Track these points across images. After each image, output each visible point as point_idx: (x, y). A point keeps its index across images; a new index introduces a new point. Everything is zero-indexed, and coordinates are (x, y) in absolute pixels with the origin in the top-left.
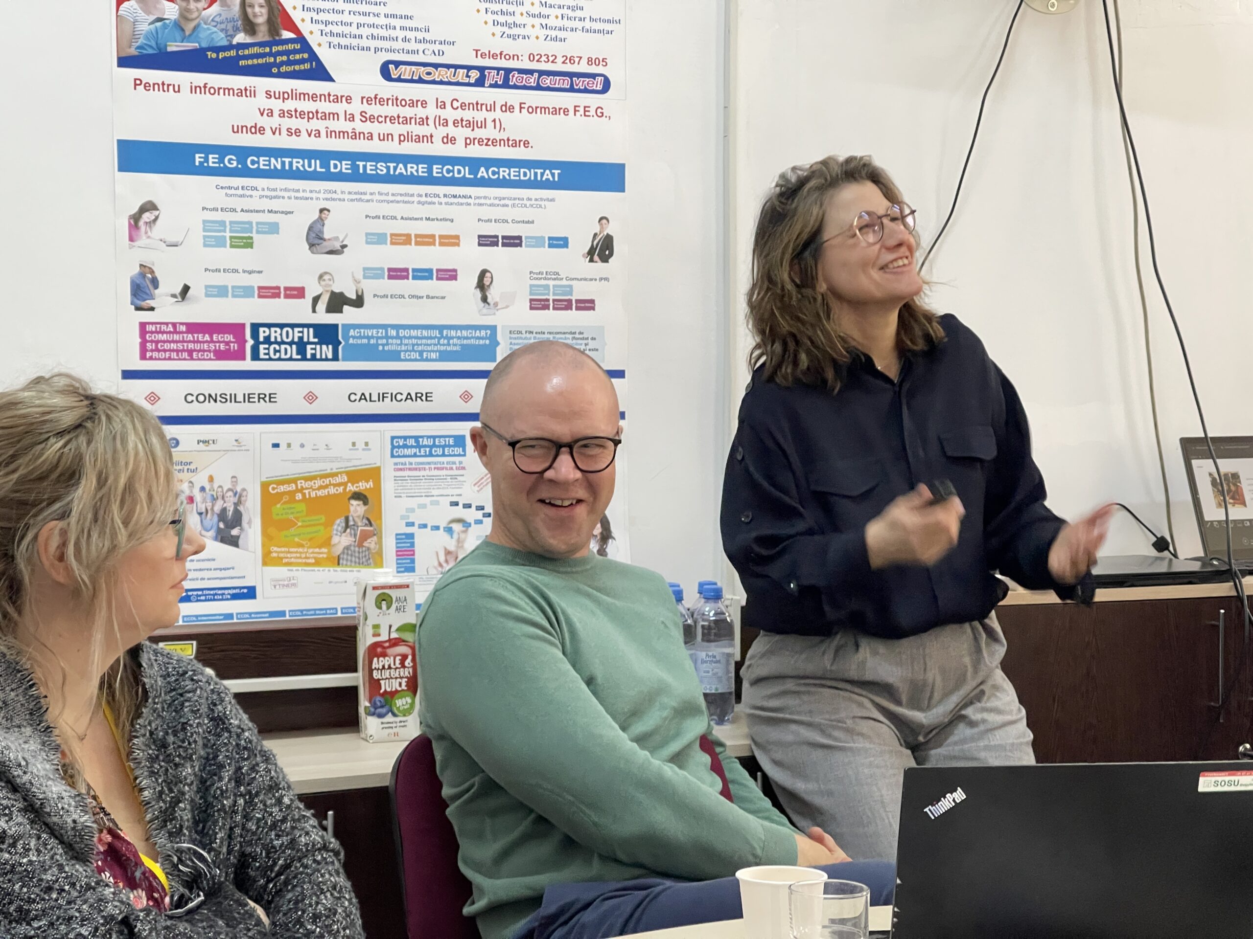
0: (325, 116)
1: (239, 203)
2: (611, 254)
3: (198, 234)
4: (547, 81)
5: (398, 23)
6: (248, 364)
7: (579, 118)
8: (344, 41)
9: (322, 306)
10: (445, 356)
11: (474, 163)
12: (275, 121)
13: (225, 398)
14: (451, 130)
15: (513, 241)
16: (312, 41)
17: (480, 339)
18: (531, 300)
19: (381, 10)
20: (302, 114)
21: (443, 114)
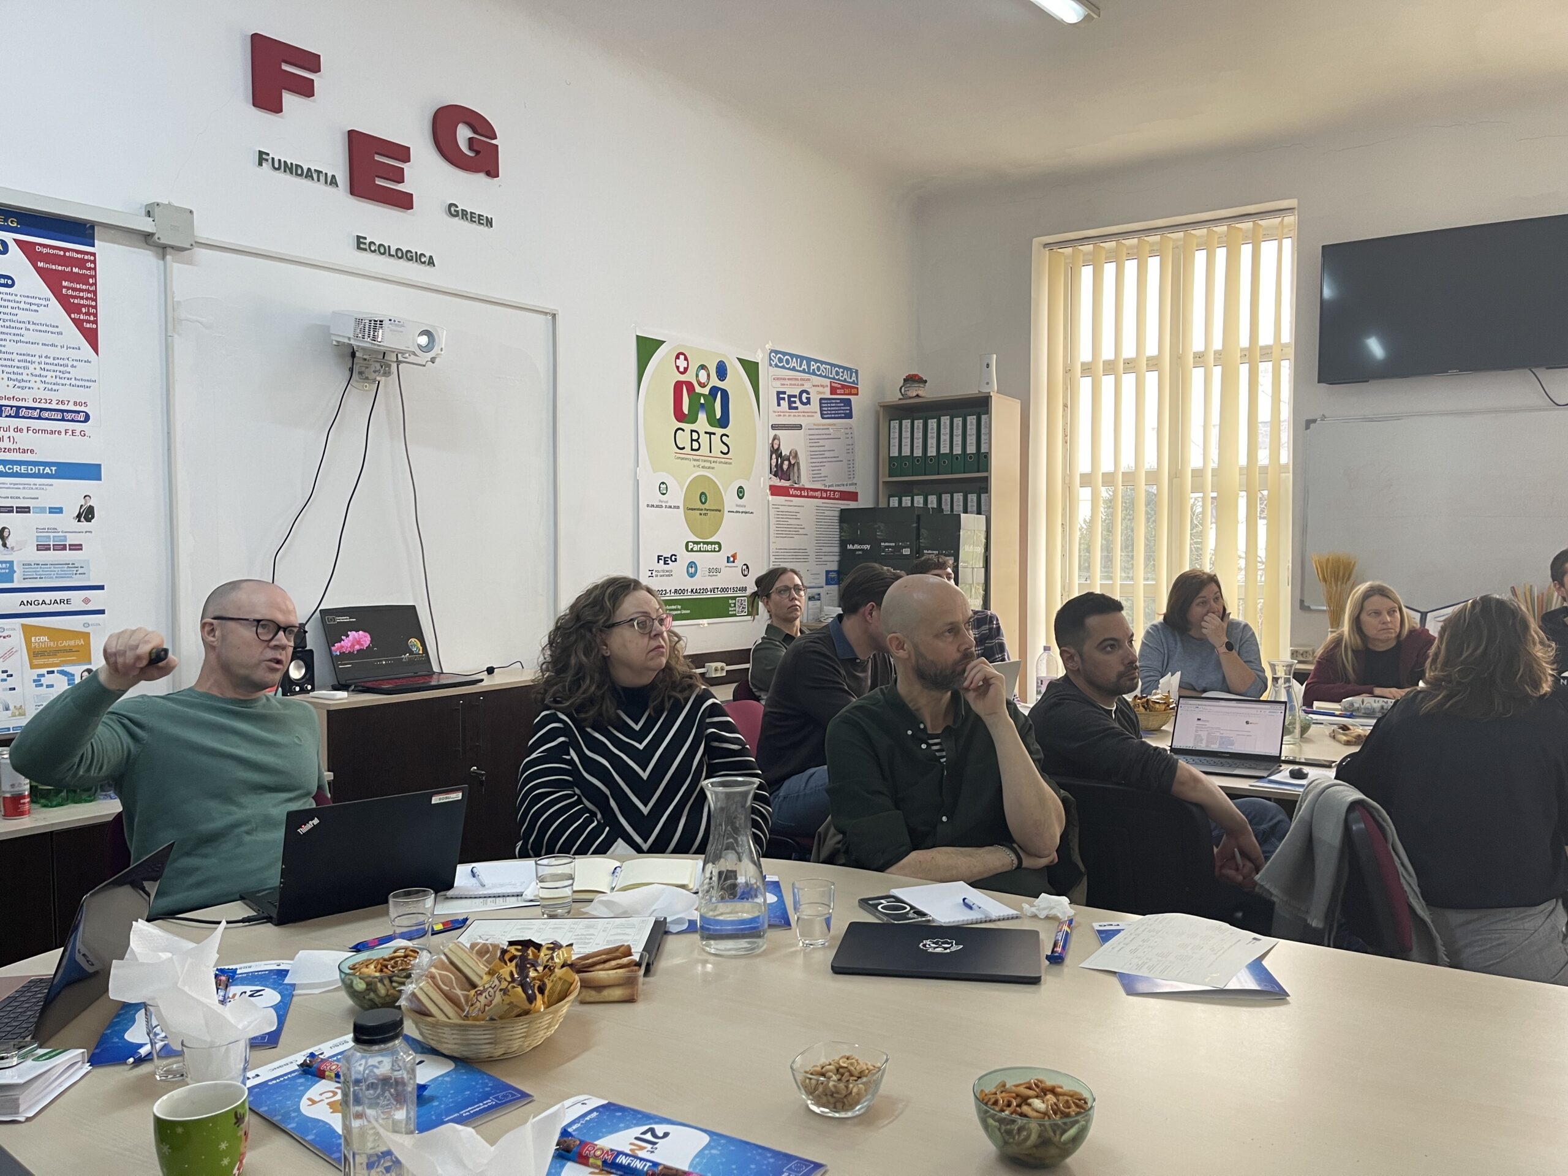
2: (93, 517)
4: (46, 414)
7: (69, 436)
15: (24, 510)
17: (2, 569)
18: (37, 545)
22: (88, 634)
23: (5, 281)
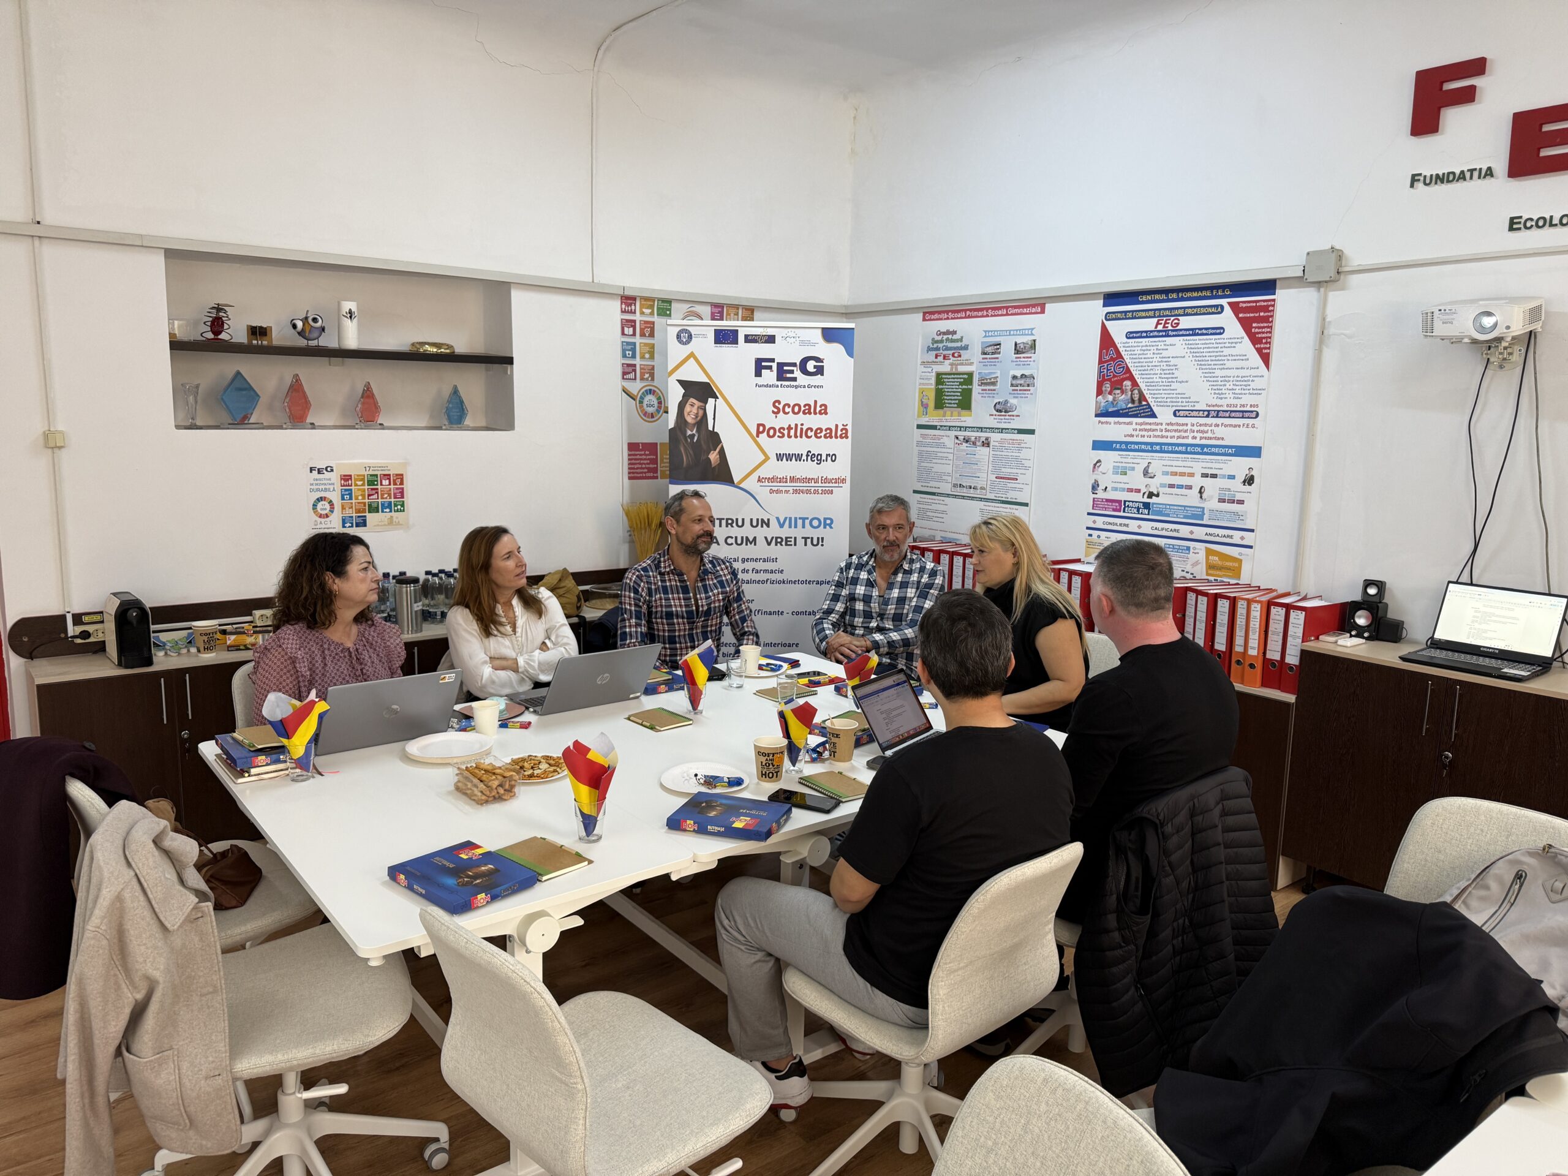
0: (1154, 430)
1: (1124, 460)
2: (1253, 483)
4: (1233, 414)
5: (1179, 396)
6: (1122, 514)
7: (1245, 429)
8: (1161, 404)
9: (1146, 496)
10: (1185, 517)
11: (1202, 446)
12: (1139, 433)
13: (1114, 524)
14: (1195, 434)
15: (1214, 476)
17: (1198, 512)
18: (1219, 499)
19: (1175, 392)
20: (1146, 430)
21: (1193, 428)
22: (1241, 560)
23: (1219, 331)
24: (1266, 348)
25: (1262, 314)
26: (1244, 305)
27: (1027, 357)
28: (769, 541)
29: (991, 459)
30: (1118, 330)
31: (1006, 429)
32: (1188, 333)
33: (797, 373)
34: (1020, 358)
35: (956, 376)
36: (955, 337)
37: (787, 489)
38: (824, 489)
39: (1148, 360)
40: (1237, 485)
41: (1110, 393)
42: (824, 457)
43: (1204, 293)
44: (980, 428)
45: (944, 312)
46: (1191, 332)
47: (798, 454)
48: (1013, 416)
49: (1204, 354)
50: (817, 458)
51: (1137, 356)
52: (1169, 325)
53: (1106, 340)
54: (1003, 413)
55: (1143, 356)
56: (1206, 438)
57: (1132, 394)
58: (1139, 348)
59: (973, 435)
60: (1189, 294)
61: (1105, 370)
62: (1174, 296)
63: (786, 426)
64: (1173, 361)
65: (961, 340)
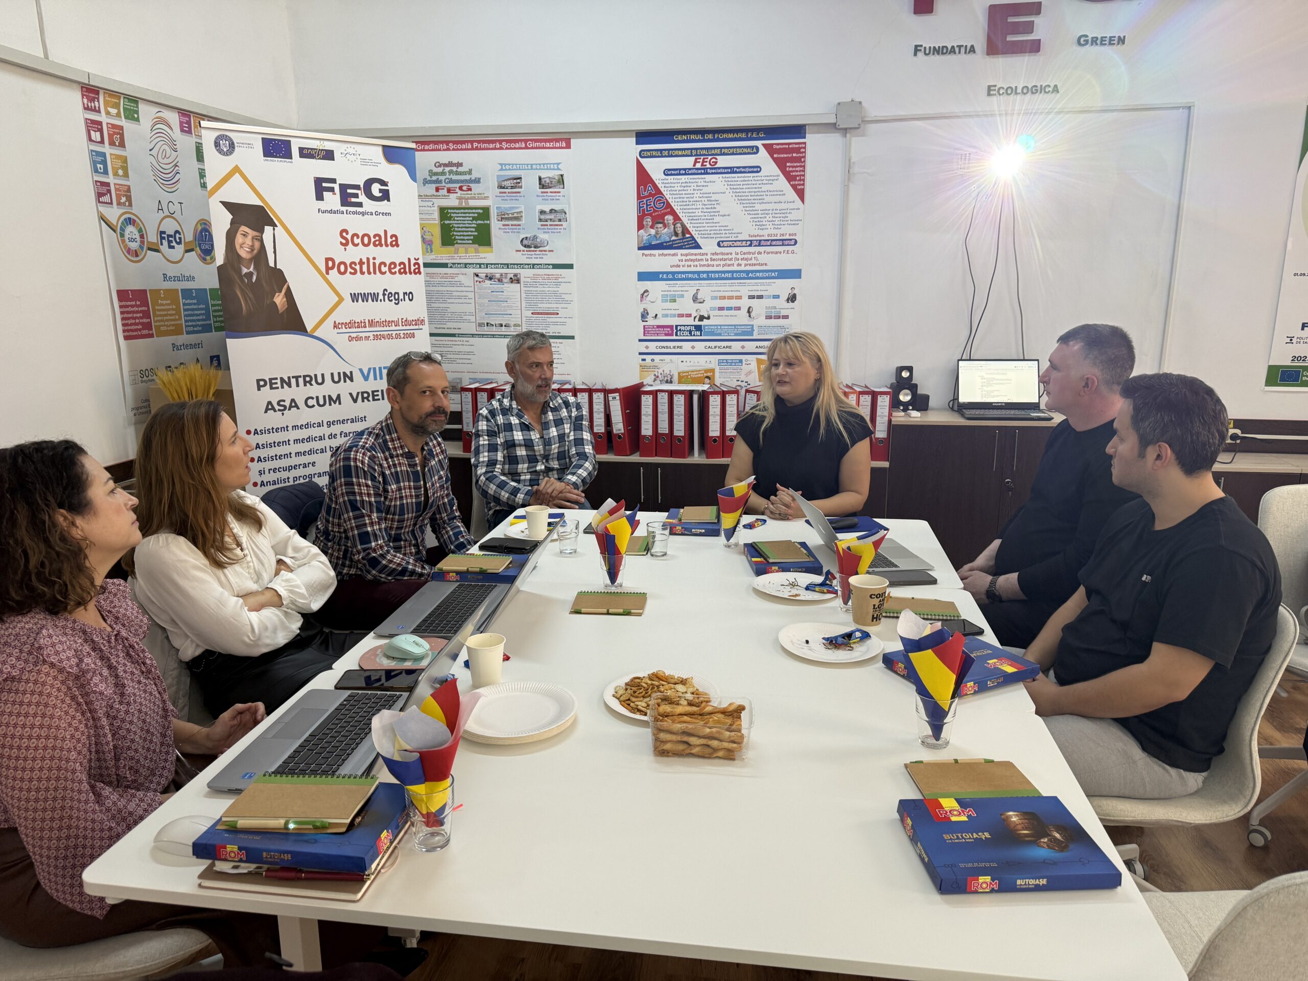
0: (699, 260)
1: (672, 289)
2: (796, 300)
3: (660, 298)
4: (774, 243)
5: (723, 228)
6: (674, 337)
8: (705, 236)
9: (697, 319)
10: (736, 334)
11: (747, 272)
12: (683, 263)
13: (667, 347)
14: (740, 262)
15: (760, 297)
16: (695, 237)
17: (748, 329)
18: (767, 316)
19: (718, 225)
20: (692, 260)
21: (737, 256)
23: (756, 169)
24: (800, 185)
25: (794, 155)
26: (778, 147)
27: (556, 192)
28: (355, 397)
29: (524, 295)
30: (655, 168)
31: (538, 264)
32: (726, 171)
33: (362, 198)
34: (547, 192)
35: (466, 211)
36: (460, 169)
37: (367, 334)
38: (406, 332)
39: (689, 196)
40: (782, 303)
41: (652, 227)
42: (401, 297)
43: (740, 135)
44: (505, 264)
45: (442, 142)
46: (729, 170)
47: (374, 293)
48: (545, 251)
49: (744, 190)
50: (394, 297)
51: (677, 192)
52: (708, 164)
53: (643, 177)
54: (532, 249)
55: (684, 192)
56: (750, 265)
57: (674, 228)
58: (679, 185)
59: (497, 272)
60: (725, 136)
61: (645, 206)
62: (710, 136)
63: (357, 261)
64: (714, 197)
65: (470, 172)
